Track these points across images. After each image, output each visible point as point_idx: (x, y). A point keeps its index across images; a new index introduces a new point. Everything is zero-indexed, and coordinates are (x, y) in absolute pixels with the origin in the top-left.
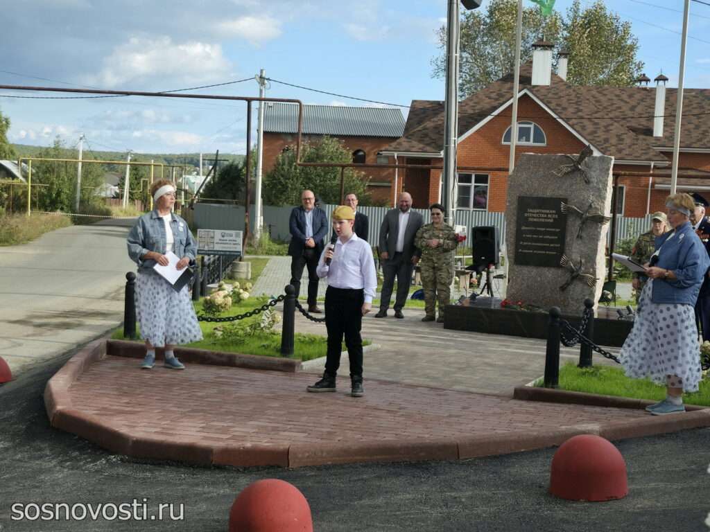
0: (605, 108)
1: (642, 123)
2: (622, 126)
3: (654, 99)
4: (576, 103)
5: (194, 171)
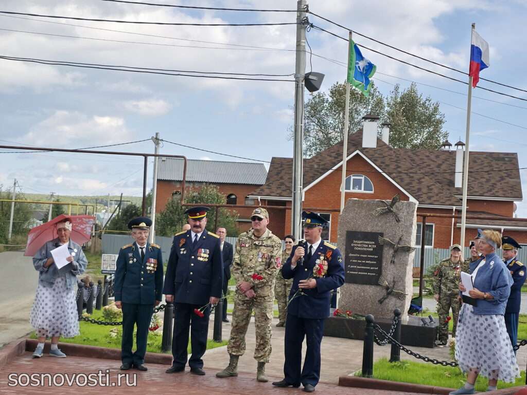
0: (418, 165)
1: (446, 177)
2: (431, 179)
3: (455, 159)
4: (396, 161)
5: (103, 209)
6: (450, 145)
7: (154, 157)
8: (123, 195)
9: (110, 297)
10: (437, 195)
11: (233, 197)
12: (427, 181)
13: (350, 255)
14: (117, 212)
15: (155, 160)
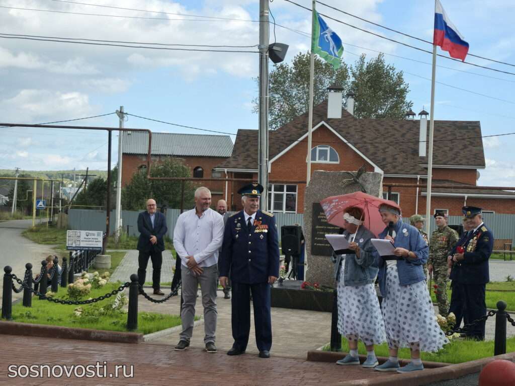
0: (383, 135)
1: (410, 146)
2: (396, 148)
3: (419, 129)
4: (361, 132)
5: (70, 184)
6: (414, 114)
7: (118, 131)
8: (89, 170)
9: (76, 273)
10: (402, 164)
11: (200, 169)
12: (391, 150)
13: (317, 227)
14: (83, 186)
15: (120, 134)
